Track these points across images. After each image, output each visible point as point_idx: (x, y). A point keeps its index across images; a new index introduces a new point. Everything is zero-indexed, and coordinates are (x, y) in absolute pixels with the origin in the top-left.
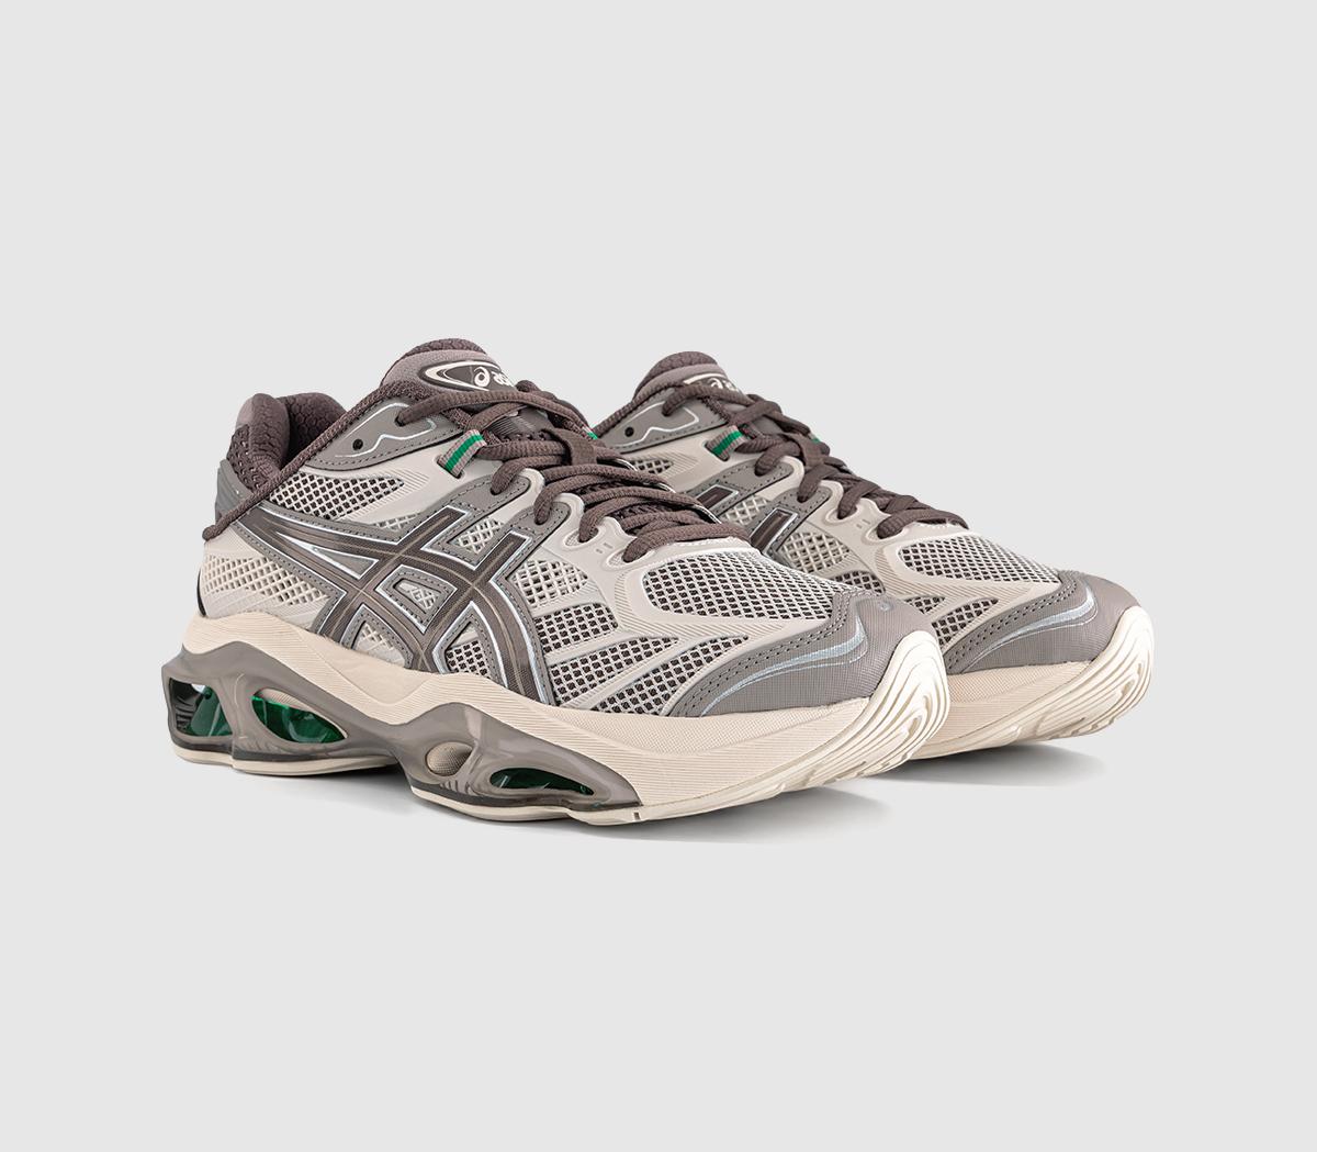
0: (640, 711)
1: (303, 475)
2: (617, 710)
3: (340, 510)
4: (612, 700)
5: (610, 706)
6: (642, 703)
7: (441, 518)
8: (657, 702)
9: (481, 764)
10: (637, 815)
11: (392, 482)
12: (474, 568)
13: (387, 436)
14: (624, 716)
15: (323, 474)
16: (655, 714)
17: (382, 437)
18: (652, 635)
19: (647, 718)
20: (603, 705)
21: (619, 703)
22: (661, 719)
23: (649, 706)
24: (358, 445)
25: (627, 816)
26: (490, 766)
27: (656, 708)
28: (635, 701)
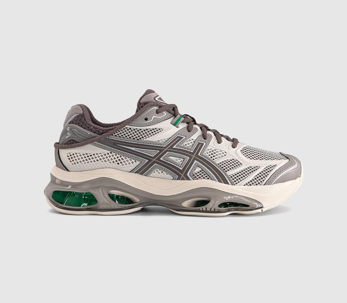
0: (257, 185)
1: (126, 128)
2: (250, 185)
3: (143, 137)
4: (249, 183)
5: (249, 184)
6: (257, 183)
7: (178, 139)
8: (261, 182)
9: (216, 202)
10: (262, 210)
11: (159, 129)
12: (192, 152)
13: (155, 117)
14: (253, 186)
15: (135, 128)
16: (260, 185)
17: (153, 117)
18: (253, 166)
19: (259, 186)
20: (247, 184)
21: (251, 183)
22: (262, 186)
23: (259, 183)
24: (146, 119)
25: (259, 211)
26: (219, 202)
27: (261, 183)
28: (255, 182)
